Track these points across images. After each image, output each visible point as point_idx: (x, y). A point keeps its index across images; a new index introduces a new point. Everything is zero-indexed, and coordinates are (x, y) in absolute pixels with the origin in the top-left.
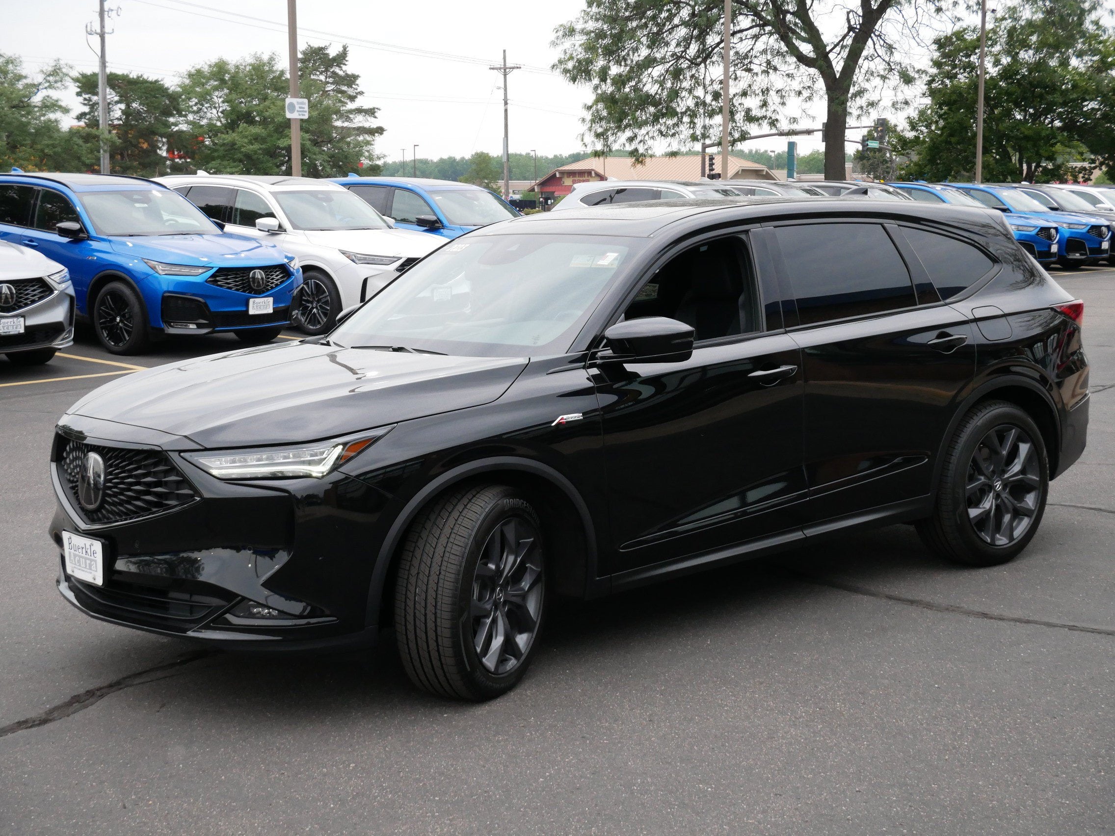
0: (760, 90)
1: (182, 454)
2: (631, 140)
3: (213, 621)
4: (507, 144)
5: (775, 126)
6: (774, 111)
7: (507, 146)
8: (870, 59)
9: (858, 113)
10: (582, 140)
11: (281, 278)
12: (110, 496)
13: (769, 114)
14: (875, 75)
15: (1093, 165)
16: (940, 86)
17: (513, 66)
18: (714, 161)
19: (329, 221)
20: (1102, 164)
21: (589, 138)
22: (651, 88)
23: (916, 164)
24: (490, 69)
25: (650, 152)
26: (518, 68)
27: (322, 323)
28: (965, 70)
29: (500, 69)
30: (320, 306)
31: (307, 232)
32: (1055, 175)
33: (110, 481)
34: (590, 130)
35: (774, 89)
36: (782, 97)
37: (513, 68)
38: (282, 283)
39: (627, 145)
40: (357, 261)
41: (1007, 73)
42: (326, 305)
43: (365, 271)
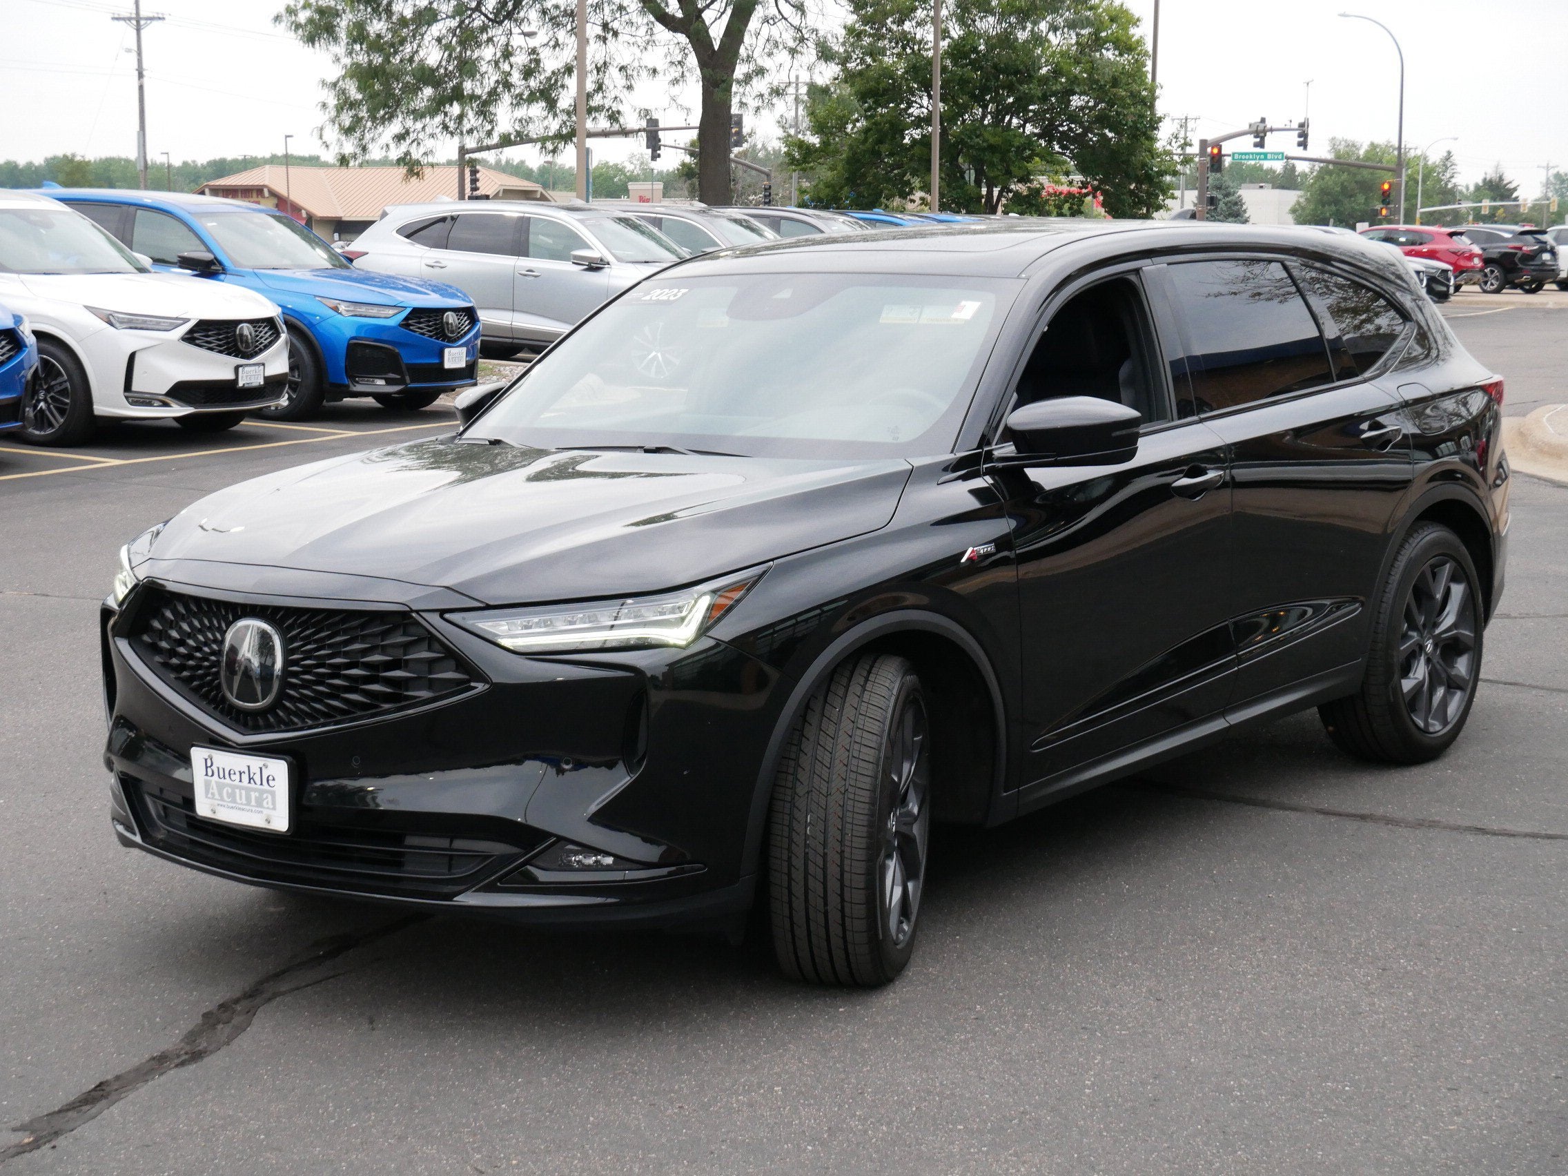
0: (594, 65)
1: (447, 616)
2: (400, 138)
3: (500, 879)
4: (144, 142)
5: (617, 120)
6: (616, 98)
7: (144, 145)
8: (771, 21)
9: (757, 105)
10: (321, 138)
11: (9, 351)
12: (293, 686)
13: (607, 103)
14: (781, 47)
15: (1084, 191)
16: (860, 67)
17: (151, 15)
18: (478, 175)
19: (53, 260)
20: (1095, 189)
21: (332, 134)
22: (432, 56)
23: (828, 185)
24: (114, 19)
25: (431, 159)
26: (159, 18)
27: (57, 426)
28: (897, 43)
29: (130, 19)
30: (52, 398)
31: (23, 277)
32: (1031, 205)
33: (296, 663)
34: (334, 122)
35: (615, 65)
36: (628, 77)
37: (152, 19)
38: (9, 359)
39: (392, 146)
40: (118, 325)
41: (959, 52)
42: (63, 396)
43: (131, 340)
